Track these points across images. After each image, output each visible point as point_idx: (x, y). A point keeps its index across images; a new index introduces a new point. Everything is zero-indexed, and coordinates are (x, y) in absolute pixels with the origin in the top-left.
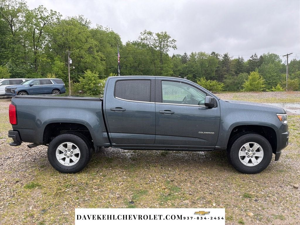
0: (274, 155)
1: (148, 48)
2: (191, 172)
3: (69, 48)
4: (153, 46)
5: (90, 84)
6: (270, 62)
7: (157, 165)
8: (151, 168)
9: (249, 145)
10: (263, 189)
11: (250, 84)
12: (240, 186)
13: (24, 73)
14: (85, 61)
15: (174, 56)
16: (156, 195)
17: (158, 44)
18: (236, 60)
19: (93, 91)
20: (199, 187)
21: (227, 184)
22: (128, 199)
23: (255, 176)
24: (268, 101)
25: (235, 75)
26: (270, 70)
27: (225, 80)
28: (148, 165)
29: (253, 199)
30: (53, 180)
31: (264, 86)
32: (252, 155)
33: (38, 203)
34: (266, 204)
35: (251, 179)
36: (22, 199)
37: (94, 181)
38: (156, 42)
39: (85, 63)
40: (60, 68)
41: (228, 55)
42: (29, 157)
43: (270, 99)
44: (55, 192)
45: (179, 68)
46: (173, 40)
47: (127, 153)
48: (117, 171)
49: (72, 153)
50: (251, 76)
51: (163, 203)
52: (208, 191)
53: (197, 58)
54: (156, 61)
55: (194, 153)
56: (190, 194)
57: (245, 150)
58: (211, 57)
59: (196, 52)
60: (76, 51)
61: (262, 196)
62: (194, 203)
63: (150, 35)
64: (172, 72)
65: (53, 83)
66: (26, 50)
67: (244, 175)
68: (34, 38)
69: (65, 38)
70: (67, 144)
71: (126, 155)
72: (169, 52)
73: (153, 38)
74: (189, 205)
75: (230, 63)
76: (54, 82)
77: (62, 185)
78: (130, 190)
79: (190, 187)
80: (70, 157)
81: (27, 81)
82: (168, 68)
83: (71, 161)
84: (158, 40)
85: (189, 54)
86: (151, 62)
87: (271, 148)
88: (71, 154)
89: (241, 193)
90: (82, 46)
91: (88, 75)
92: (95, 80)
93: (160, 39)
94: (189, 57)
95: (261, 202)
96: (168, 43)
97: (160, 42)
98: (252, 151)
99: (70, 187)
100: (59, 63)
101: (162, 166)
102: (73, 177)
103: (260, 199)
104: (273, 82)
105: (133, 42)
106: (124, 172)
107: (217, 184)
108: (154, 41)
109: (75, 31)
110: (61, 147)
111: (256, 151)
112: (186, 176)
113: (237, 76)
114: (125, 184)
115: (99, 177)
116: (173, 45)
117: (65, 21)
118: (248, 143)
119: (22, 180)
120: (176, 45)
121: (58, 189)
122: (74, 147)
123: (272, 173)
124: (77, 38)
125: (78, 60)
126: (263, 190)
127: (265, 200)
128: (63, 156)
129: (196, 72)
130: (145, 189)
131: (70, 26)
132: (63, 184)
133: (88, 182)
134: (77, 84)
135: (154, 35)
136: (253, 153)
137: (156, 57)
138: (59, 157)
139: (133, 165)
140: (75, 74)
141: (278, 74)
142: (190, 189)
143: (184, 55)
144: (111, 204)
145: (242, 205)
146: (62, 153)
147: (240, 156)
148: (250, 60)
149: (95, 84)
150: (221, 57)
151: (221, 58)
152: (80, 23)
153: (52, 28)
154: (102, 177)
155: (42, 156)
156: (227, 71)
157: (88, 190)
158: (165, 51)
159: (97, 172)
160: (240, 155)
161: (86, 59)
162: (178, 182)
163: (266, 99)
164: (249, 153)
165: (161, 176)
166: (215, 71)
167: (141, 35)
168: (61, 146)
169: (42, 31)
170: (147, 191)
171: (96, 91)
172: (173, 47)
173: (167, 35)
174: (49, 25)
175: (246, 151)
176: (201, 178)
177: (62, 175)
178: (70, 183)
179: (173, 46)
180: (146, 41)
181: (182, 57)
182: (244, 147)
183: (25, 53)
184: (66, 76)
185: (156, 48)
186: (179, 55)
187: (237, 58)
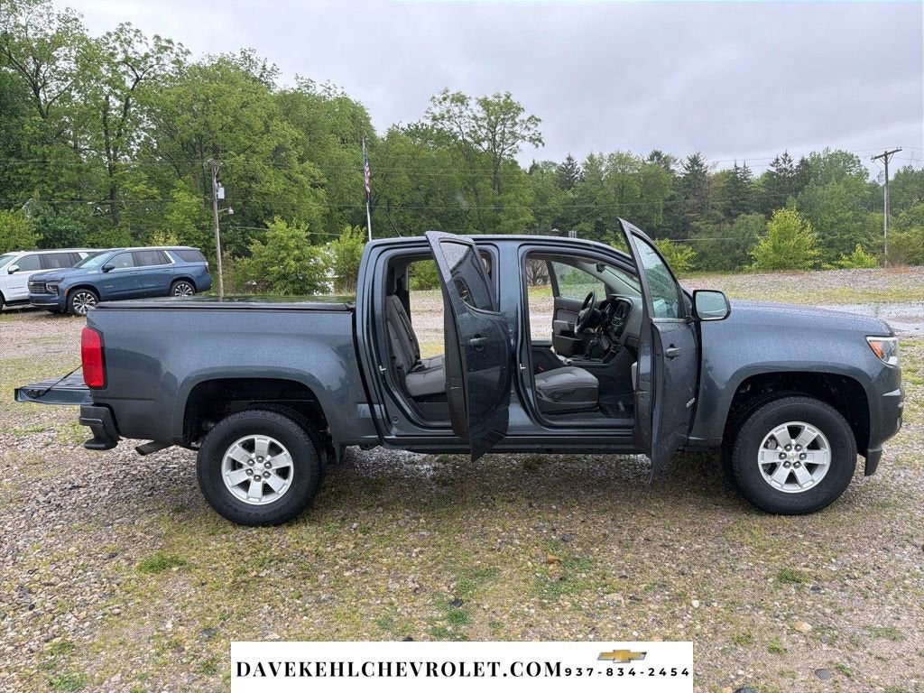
0: (861, 460)
1: (455, 145)
2: (619, 515)
3: (215, 150)
4: (469, 139)
5: (282, 260)
6: (833, 178)
7: (517, 495)
8: (500, 506)
9: (786, 429)
10: (835, 558)
11: (774, 247)
12: (764, 550)
13: (78, 233)
14: (264, 190)
15: (534, 167)
16: (524, 581)
17: (486, 131)
18: (726, 174)
19: (293, 282)
20: (647, 555)
21: (727, 545)
22: (445, 594)
23: (807, 520)
24: (830, 298)
25: (723, 220)
26: (834, 203)
27: (694, 238)
28: (489, 497)
29: (807, 585)
30: (219, 546)
31: (815, 252)
32: (796, 460)
33: (188, 612)
34: (845, 597)
35: (796, 530)
36: (139, 600)
37: (339, 546)
38: (479, 126)
39: (266, 197)
40: (188, 214)
41: (702, 158)
42: (134, 485)
43: (837, 292)
44: (231, 580)
45: (553, 203)
46: (533, 116)
47: (422, 464)
48: (400, 515)
49: (268, 468)
50: (775, 222)
51: (546, 601)
52: (674, 566)
53: (607, 170)
54: (480, 185)
55: (622, 460)
56: (621, 577)
57: (777, 445)
58: (650, 166)
59: (601, 154)
60: (236, 161)
61: (832, 575)
62: (636, 599)
63: (459, 104)
64: (530, 218)
65: (173, 262)
66: (81, 162)
67: (775, 520)
68: (106, 125)
69: (203, 121)
70: (253, 440)
71: (418, 469)
72: (519, 153)
73: (469, 113)
74: (624, 606)
75: (709, 183)
76: (174, 257)
77: (246, 559)
78: (446, 568)
79: (621, 557)
80: (263, 479)
81: (93, 256)
82: (517, 205)
83: (267, 490)
84: (485, 119)
85: (580, 161)
86: (465, 188)
87: (854, 439)
88: (266, 470)
89: (769, 570)
90: (254, 144)
91: (277, 232)
92: (298, 247)
93: (492, 115)
94: (582, 169)
95: (830, 592)
96: (517, 129)
97: (493, 126)
98: (796, 448)
99: (272, 564)
100: (185, 199)
101: (528, 498)
102: (275, 536)
103: (826, 584)
104: (844, 240)
105: (409, 126)
106: (420, 518)
107: (697, 546)
108: (474, 121)
109: (230, 100)
110: (235, 451)
111: (809, 448)
112: (606, 527)
113: (732, 223)
114: (429, 552)
115: (351, 534)
116: (532, 132)
117: (199, 68)
118: (785, 425)
119: (127, 549)
120: (540, 134)
121: (238, 573)
122: (274, 450)
123: (858, 512)
124: (236, 120)
125: (242, 188)
126: (834, 560)
127: (842, 587)
128: (241, 476)
129: (605, 215)
130: (490, 564)
131: (215, 85)
132: (249, 557)
133: (320, 548)
134: (243, 261)
135: (473, 104)
136: (799, 453)
137: (480, 171)
138: (231, 479)
139: (442, 497)
140: (235, 231)
141: (857, 215)
142: (621, 562)
143: (566, 161)
144: (396, 609)
145: (776, 603)
146: (240, 466)
147: (760, 462)
148: (770, 174)
149: (298, 260)
150: (681, 166)
151: (679, 170)
152: (246, 75)
153: (161, 91)
154: (360, 535)
155: (171, 480)
156: (701, 210)
157: (326, 571)
158: (507, 152)
159: (343, 520)
160: (763, 462)
161: (268, 184)
162: (582, 544)
163: (824, 294)
164: (789, 454)
165: (531, 529)
166: (664, 210)
167: (431, 104)
168: (236, 447)
169: (131, 100)
170: (495, 570)
171: (302, 281)
172: (531, 140)
173: (511, 104)
174: (150, 84)
175: (778, 448)
176: (649, 532)
177: (241, 531)
178: (268, 554)
179: (531, 138)
180: (448, 123)
181: (560, 169)
182: (772, 438)
183: (79, 170)
184: (207, 237)
185: (480, 145)
186: (551, 163)
187: (729, 166)
